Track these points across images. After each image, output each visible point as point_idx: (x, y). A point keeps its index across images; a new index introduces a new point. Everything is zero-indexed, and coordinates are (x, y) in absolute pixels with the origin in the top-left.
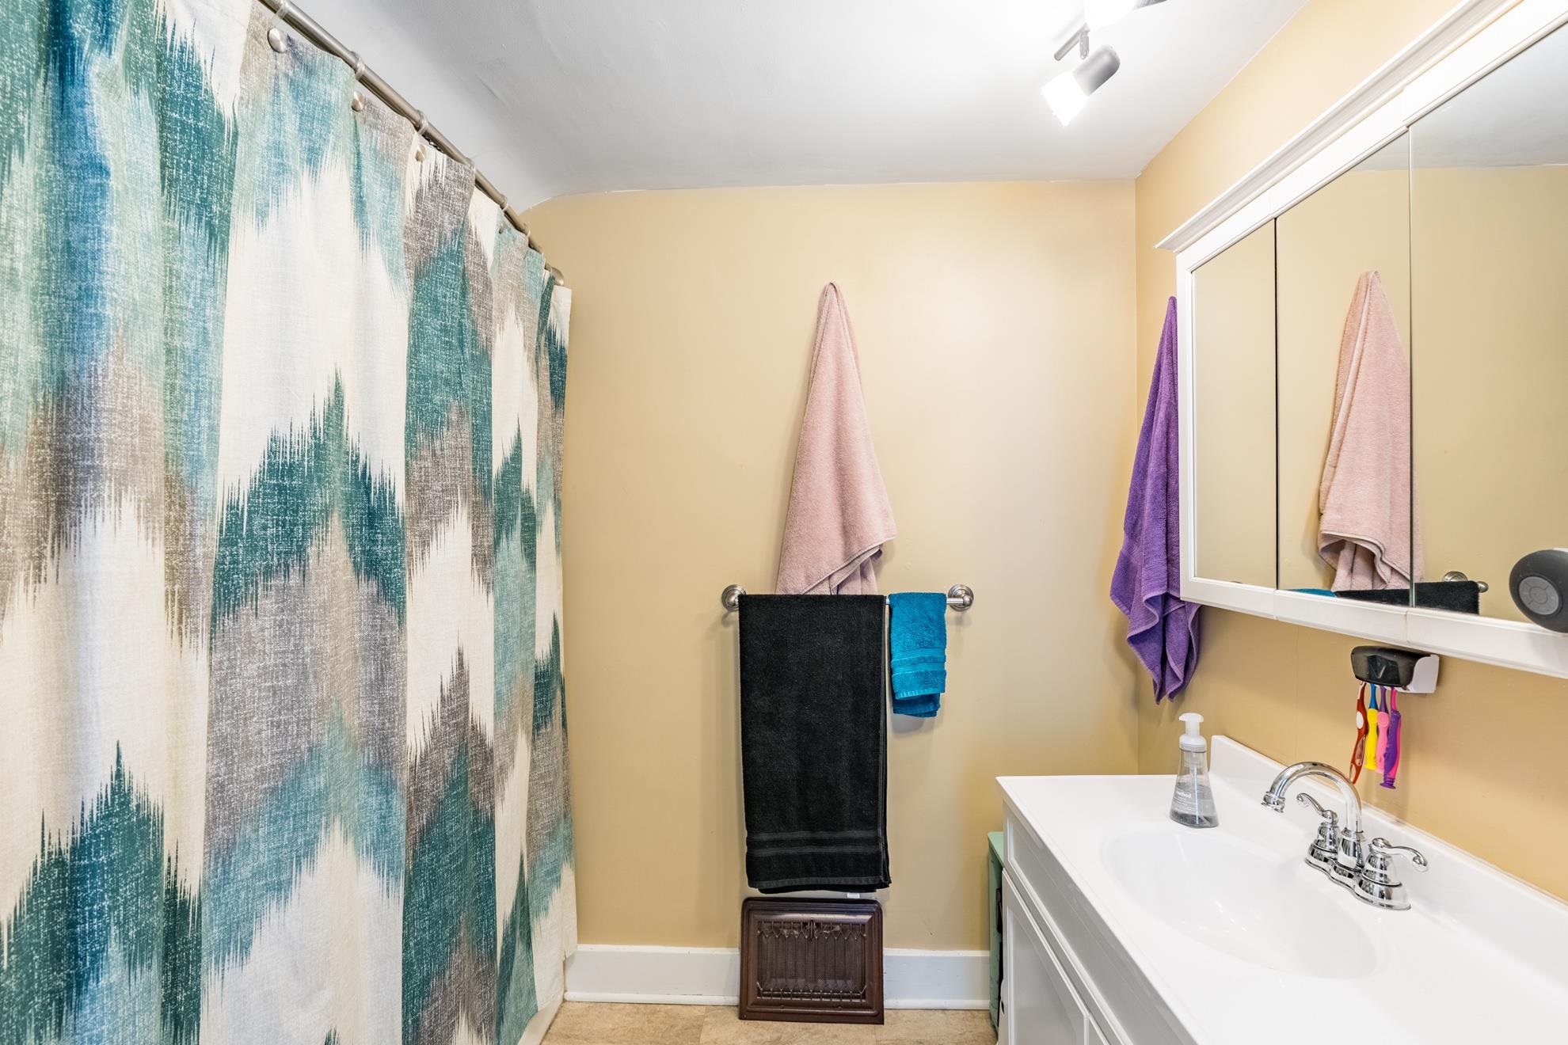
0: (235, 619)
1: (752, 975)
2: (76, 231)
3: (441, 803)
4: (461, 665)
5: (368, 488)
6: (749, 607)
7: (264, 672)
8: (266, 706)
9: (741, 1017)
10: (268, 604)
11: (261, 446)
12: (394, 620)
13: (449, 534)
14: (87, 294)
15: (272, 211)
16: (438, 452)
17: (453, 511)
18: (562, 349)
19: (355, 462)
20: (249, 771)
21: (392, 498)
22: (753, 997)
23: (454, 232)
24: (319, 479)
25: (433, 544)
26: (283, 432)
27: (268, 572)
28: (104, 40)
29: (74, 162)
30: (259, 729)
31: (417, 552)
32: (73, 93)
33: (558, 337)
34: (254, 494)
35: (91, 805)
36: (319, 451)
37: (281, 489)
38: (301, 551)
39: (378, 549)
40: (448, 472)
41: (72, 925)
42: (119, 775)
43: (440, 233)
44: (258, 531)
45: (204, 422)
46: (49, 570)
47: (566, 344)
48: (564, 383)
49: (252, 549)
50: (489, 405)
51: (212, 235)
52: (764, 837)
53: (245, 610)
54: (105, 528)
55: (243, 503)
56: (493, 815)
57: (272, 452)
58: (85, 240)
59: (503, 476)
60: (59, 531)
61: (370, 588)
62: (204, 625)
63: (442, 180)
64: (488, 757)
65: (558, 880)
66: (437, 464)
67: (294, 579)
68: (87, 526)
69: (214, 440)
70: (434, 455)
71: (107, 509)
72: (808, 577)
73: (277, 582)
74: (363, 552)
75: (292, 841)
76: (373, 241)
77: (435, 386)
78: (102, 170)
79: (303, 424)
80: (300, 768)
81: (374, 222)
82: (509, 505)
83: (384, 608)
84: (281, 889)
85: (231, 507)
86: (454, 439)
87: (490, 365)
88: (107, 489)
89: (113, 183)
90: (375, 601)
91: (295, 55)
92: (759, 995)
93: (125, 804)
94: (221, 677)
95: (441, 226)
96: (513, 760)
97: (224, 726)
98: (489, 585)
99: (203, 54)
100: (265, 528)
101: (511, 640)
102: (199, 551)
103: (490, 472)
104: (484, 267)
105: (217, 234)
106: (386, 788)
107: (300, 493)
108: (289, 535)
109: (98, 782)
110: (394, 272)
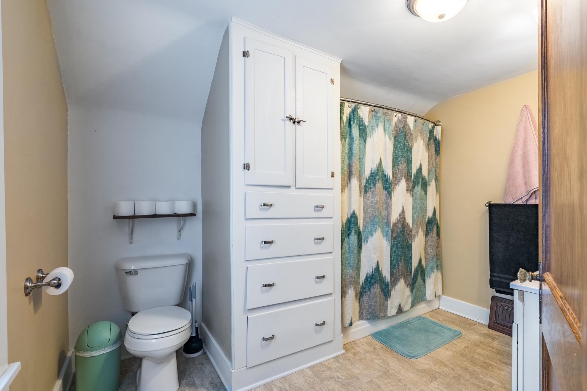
0: (367, 194)
1: (493, 317)
2: (351, 146)
3: (398, 234)
4: (403, 209)
5: (386, 175)
6: (491, 206)
7: (370, 203)
8: (370, 207)
9: (489, 328)
10: (371, 193)
11: (370, 170)
12: (389, 198)
13: (401, 184)
14: (352, 153)
15: (372, 135)
16: (399, 169)
17: (402, 179)
18: (439, 141)
19: (384, 172)
20: (368, 216)
21: (389, 177)
22: (493, 323)
23: (402, 127)
24: (378, 174)
25: (398, 186)
26: (373, 168)
27: (371, 188)
28: (354, 123)
29: (351, 138)
30: (369, 210)
31: (395, 187)
32: (351, 130)
33: (438, 138)
34: (369, 177)
35: (352, 213)
36: (378, 170)
37: (373, 176)
38: (375, 185)
39: (387, 186)
40: (401, 173)
41: (350, 226)
42: (354, 210)
43: (400, 128)
44: (369, 182)
45: (363, 167)
46: (348, 186)
47: (440, 140)
48: (439, 150)
49: (369, 185)
50: (412, 159)
51: (364, 142)
52: (495, 274)
53: (368, 193)
54: (353, 180)
55: (368, 178)
56: (411, 243)
57: (371, 171)
58: (352, 147)
59: (416, 173)
60: (349, 181)
61: (386, 192)
62: (363, 195)
63: (400, 119)
64: (411, 231)
65: (433, 271)
66: (399, 171)
67: (374, 189)
68: (352, 180)
69: (364, 169)
70: (398, 169)
71: (353, 178)
72: (513, 198)
73: (372, 190)
74: (385, 186)
75: (373, 228)
76: (387, 135)
77: (399, 157)
78: (353, 138)
79: (375, 166)
80: (374, 218)
81: (387, 132)
82: (418, 179)
83: (388, 196)
84: (372, 235)
85: (366, 179)
86: (403, 166)
87: (412, 150)
88: (353, 176)
89: (354, 140)
90: (386, 194)
91: (375, 111)
92: (495, 323)
93: (355, 214)
94: (365, 202)
95: (400, 127)
96: (417, 234)
97: (365, 209)
98: (412, 195)
99: (363, 118)
100: (370, 181)
101: (417, 208)
102: (363, 184)
103: (412, 172)
104: (411, 131)
105: (365, 142)
106: (388, 226)
107: (375, 176)
108: (373, 183)
109: (352, 211)
110: (390, 139)
